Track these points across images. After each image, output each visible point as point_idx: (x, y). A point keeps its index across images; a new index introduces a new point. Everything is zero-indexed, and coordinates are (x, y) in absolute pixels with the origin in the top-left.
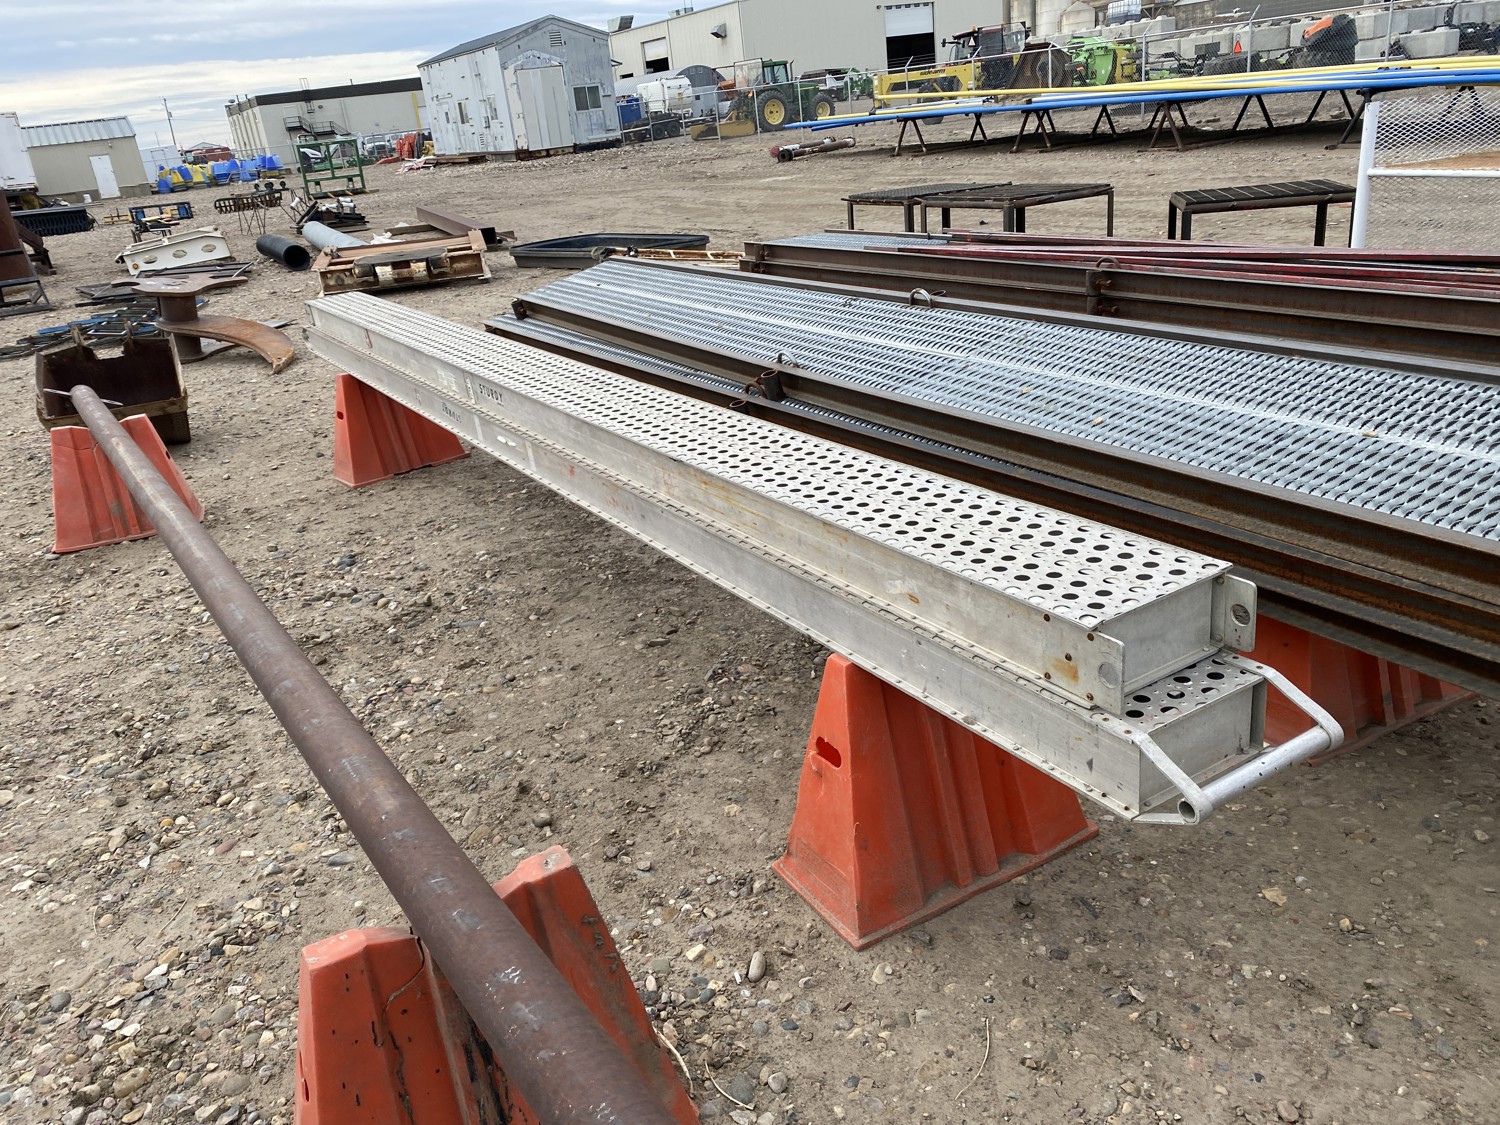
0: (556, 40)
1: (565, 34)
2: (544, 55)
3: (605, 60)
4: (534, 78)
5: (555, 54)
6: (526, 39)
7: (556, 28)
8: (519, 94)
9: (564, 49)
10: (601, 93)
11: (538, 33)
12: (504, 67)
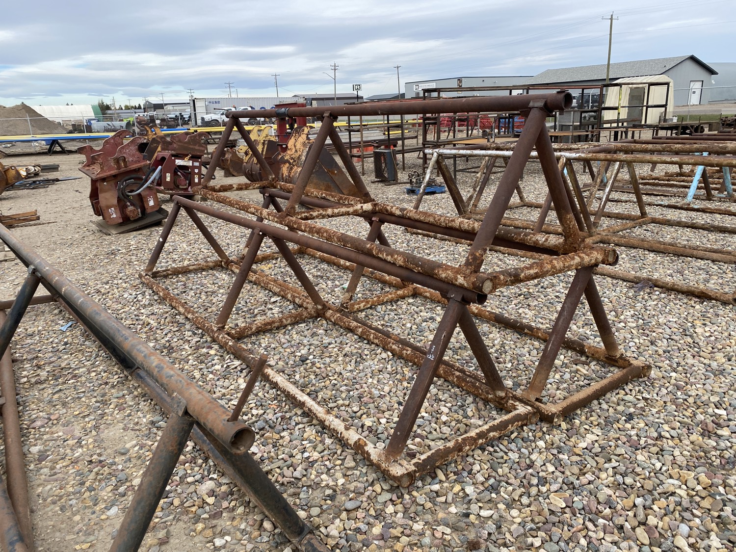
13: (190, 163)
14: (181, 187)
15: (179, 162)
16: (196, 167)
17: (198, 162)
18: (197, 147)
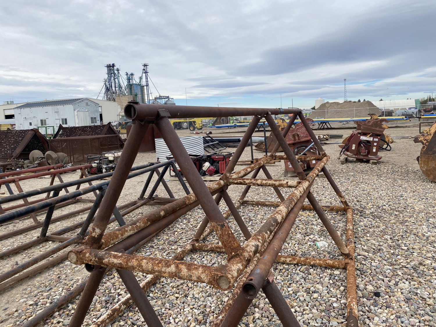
0: (87, 104)
1: (89, 103)
2: (84, 108)
3: (98, 111)
4: (81, 114)
5: (87, 108)
6: (80, 103)
7: (87, 102)
8: (78, 118)
9: (89, 107)
10: (97, 119)
11: (83, 102)
12: (74, 110)
13: (371, 139)
14: (361, 154)
15: (363, 138)
16: (376, 142)
17: (378, 138)
18: (377, 129)
